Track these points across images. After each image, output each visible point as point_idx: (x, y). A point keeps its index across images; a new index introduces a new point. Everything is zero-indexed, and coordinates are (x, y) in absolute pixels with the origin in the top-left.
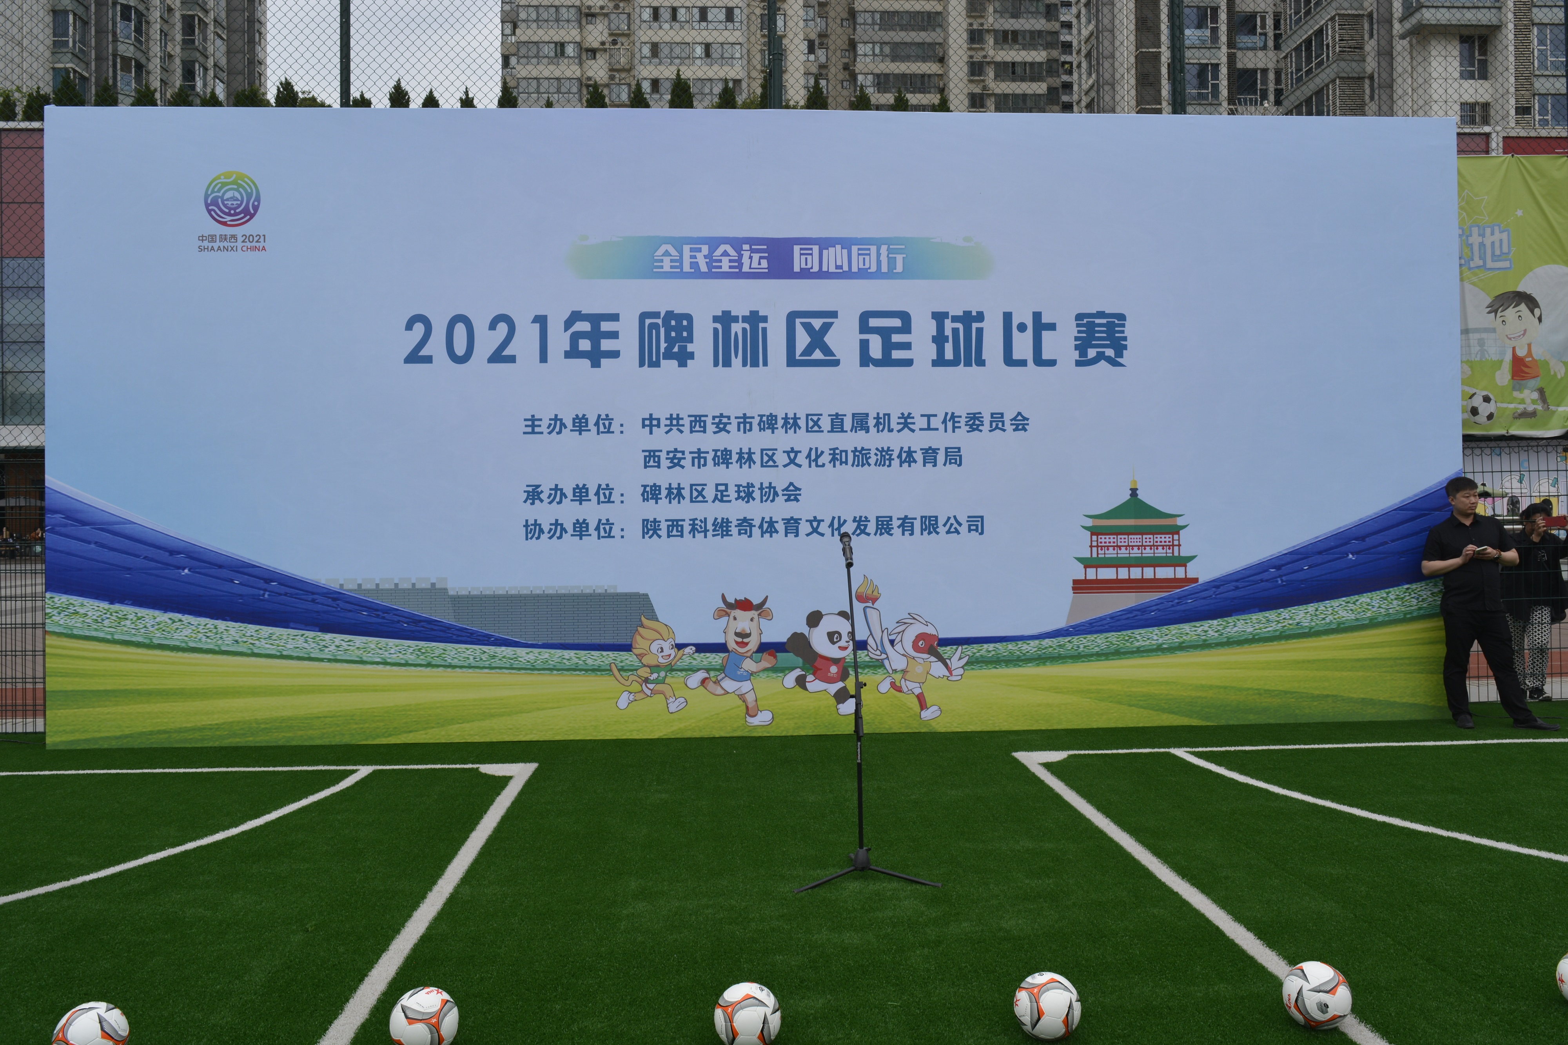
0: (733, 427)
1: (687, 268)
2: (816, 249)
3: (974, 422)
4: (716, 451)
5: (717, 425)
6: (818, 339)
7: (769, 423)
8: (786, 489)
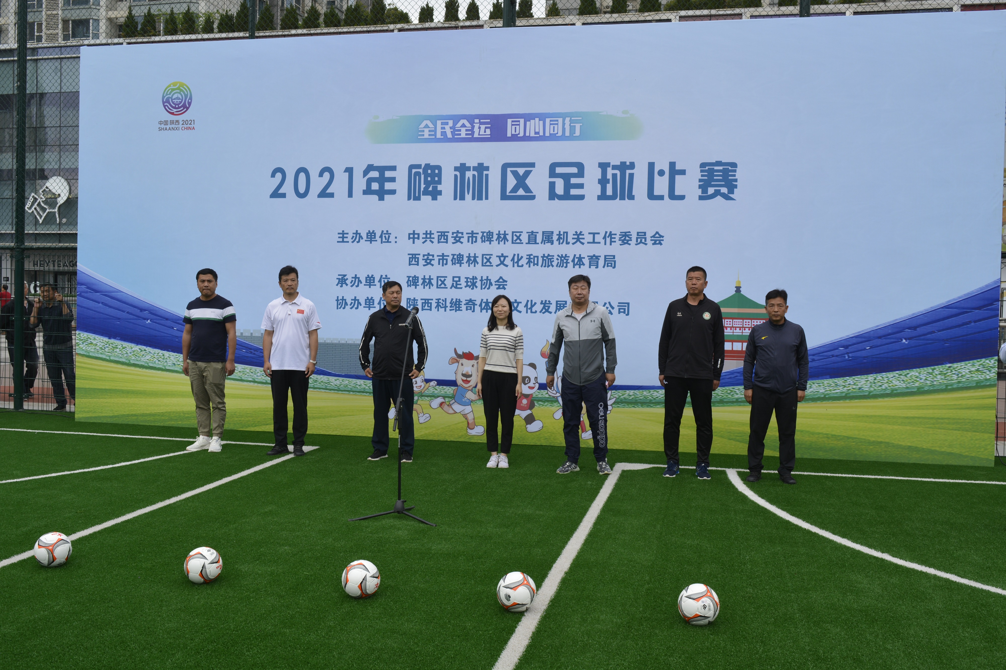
0: (464, 240)
1: (439, 136)
2: (522, 121)
3: (625, 238)
4: (453, 255)
5: (455, 238)
6: (521, 182)
7: (488, 237)
8: (498, 281)
